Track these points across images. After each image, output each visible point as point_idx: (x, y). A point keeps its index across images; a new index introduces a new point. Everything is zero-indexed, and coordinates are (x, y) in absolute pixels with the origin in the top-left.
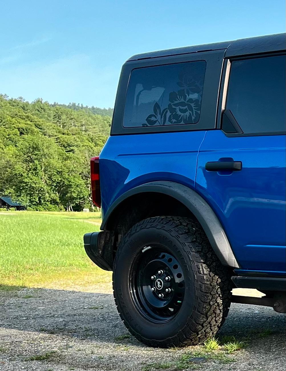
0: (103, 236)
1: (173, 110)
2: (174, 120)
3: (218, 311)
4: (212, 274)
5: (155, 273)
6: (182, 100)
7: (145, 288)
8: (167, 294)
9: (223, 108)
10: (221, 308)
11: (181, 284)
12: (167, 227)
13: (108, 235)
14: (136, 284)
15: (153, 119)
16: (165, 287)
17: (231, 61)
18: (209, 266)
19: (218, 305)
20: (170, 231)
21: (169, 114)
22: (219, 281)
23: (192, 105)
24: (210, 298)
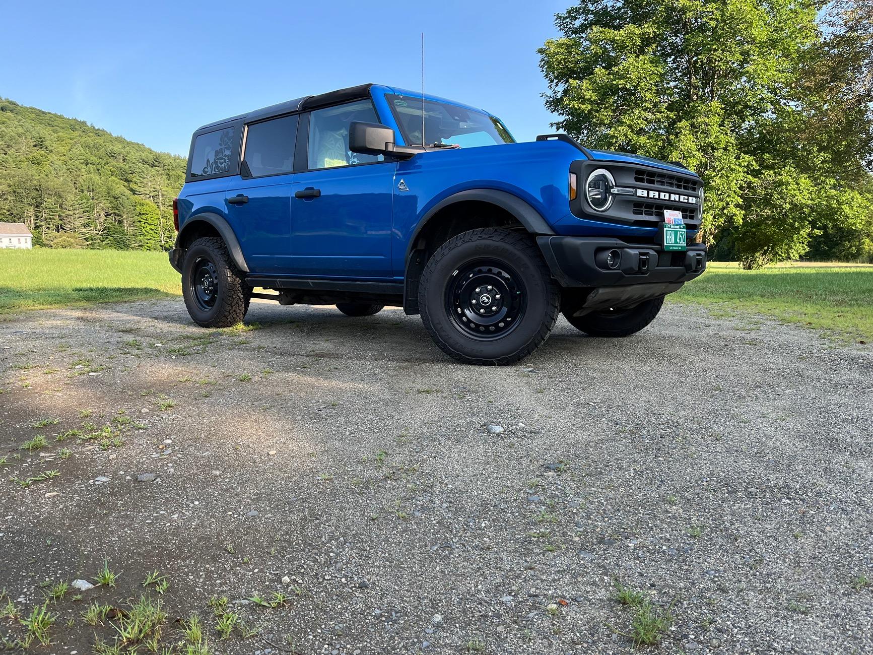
0: (177, 252)
1: (216, 163)
2: (216, 170)
3: (240, 303)
4: (234, 277)
5: (204, 277)
6: (221, 156)
7: (199, 286)
8: (211, 291)
9: (242, 159)
10: (242, 300)
11: (217, 284)
12: (208, 244)
13: (181, 251)
14: (195, 285)
15: (206, 170)
16: (209, 286)
17: (248, 126)
18: (232, 271)
19: (240, 299)
20: (209, 247)
21: (214, 166)
22: (240, 281)
23: (226, 158)
24: (233, 293)
